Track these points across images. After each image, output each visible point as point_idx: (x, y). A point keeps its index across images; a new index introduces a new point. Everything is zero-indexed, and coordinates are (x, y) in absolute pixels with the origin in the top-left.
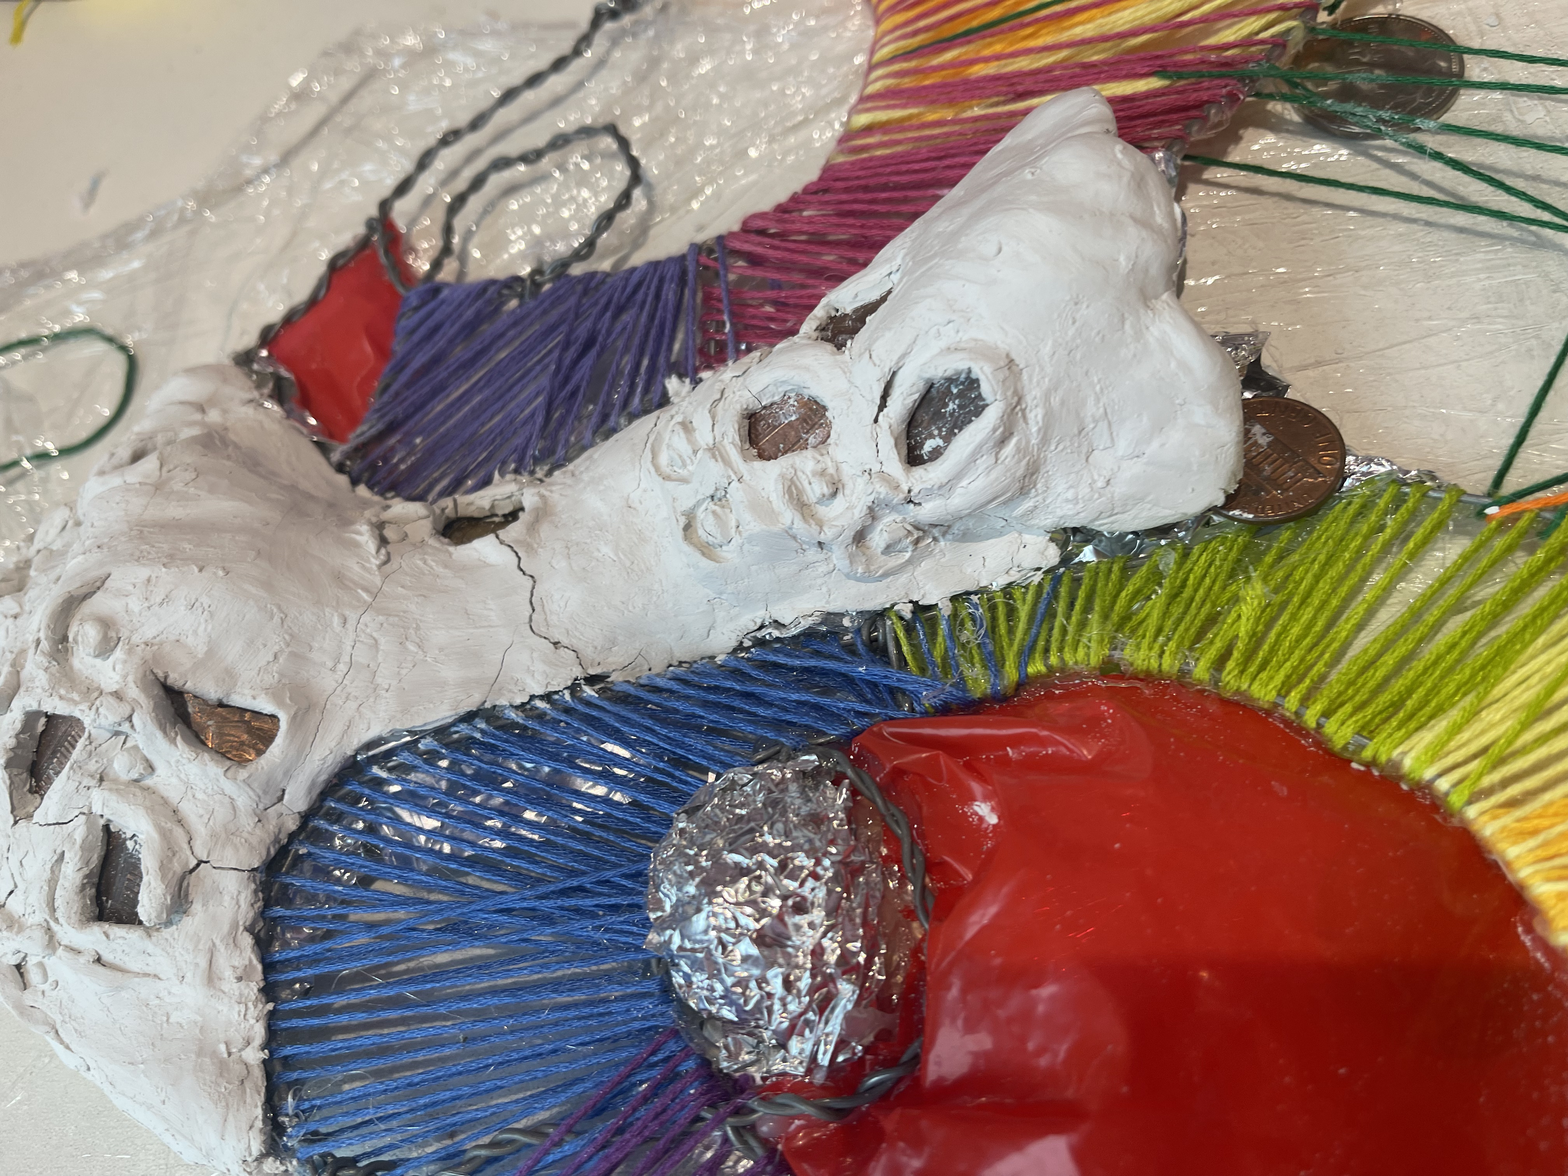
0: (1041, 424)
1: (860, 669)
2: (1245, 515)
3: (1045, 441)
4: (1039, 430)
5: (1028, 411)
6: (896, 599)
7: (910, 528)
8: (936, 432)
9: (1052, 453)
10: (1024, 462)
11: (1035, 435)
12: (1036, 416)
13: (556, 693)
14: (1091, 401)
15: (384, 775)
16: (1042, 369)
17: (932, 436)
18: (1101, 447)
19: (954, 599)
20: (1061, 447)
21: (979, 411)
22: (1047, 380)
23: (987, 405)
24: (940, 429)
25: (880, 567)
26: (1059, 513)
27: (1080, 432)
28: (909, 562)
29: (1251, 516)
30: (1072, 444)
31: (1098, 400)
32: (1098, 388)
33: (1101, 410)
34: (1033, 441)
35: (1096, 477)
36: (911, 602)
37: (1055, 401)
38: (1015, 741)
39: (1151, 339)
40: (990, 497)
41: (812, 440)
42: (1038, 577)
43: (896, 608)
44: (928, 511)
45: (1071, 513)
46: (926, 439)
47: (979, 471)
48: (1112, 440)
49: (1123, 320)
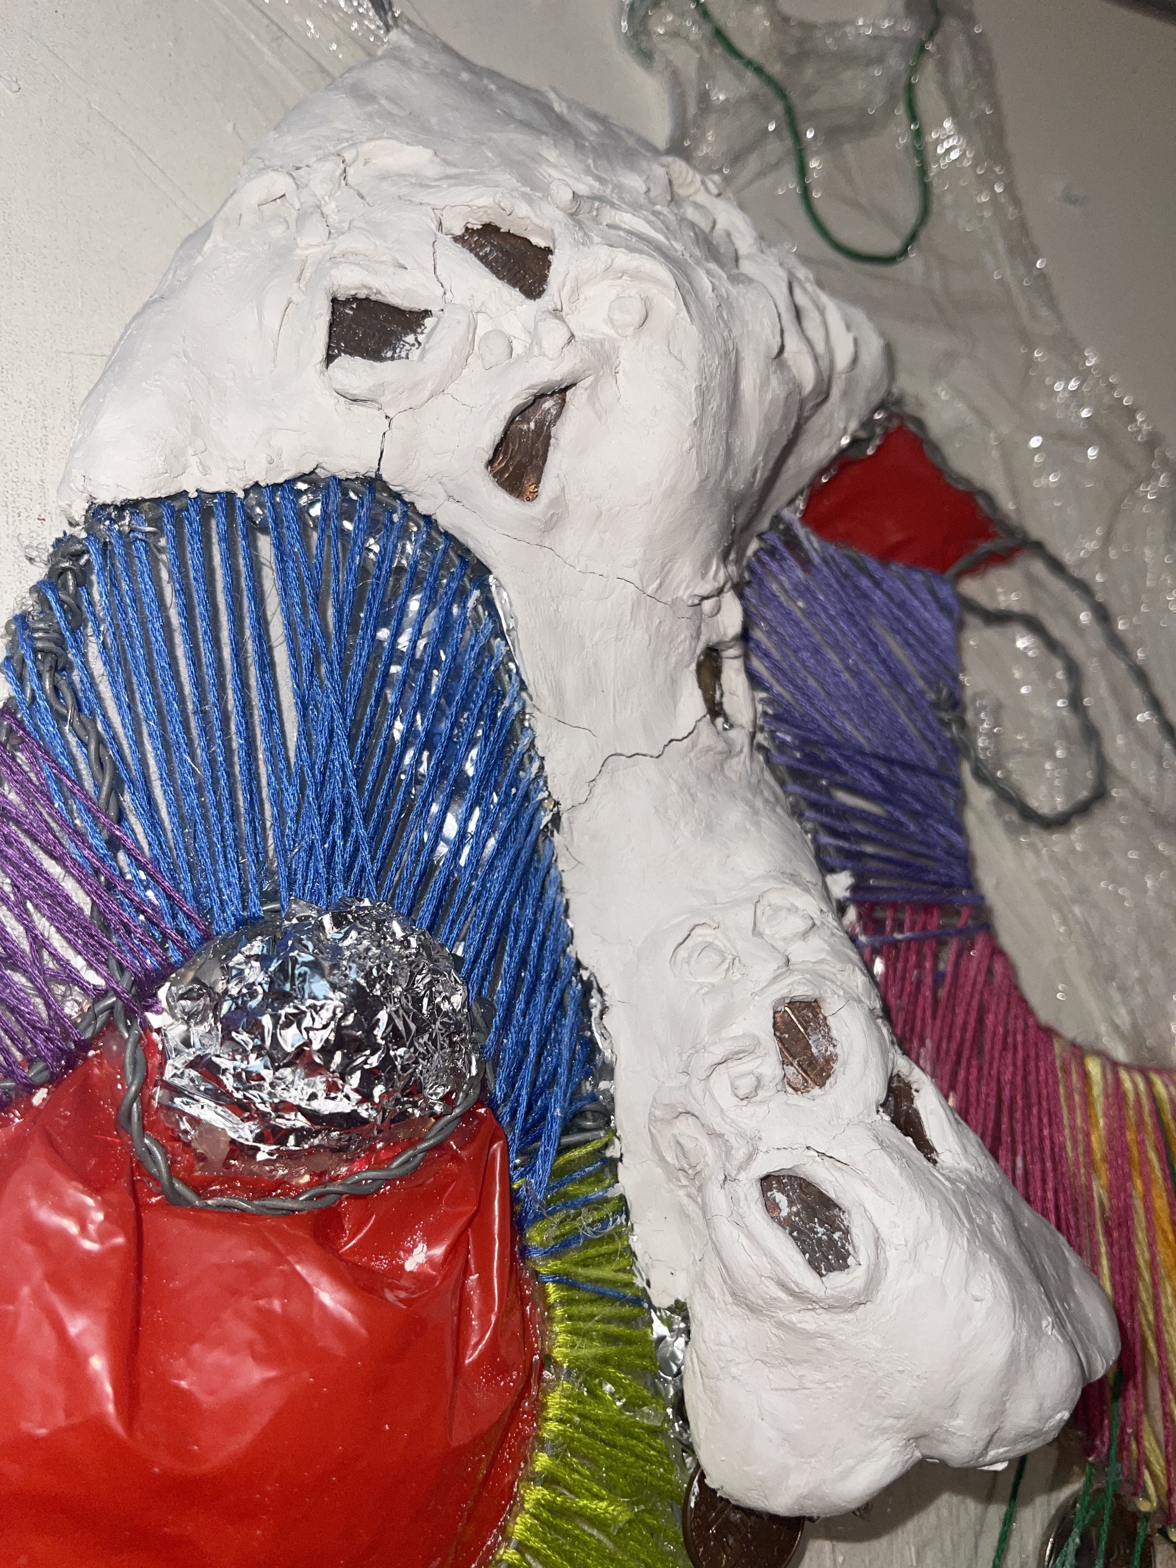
0: (799, 1325)
1: (558, 1110)
2: (693, 1500)
3: (780, 1325)
4: (792, 1323)
5: (813, 1313)
6: (624, 1141)
7: (698, 1168)
8: (794, 1209)
9: (767, 1327)
10: (760, 1302)
11: (787, 1317)
12: (807, 1322)
13: (546, 782)
14: (819, 1376)
15: (471, 604)
16: (856, 1334)
17: (791, 1203)
18: (771, 1376)
19: (622, 1198)
20: (774, 1338)
21: (814, 1265)
22: (843, 1338)
23: (821, 1275)
24: (797, 1214)
25: (659, 1131)
26: (706, 1324)
27: (787, 1359)
28: (662, 1159)
29: (692, 1505)
30: (775, 1350)
31: (820, 1383)
32: (830, 1385)
33: (808, 1385)
34: (781, 1314)
35: (741, 1367)
36: (622, 1155)
37: (820, 1343)
38: (485, 1283)
39: (877, 1442)
40: (727, 1263)
41: (791, 1070)
42: (640, 1282)
43: (616, 1140)
44: (717, 1197)
45: (706, 1334)
46: (788, 1196)
47: (754, 1257)
48: (777, 1390)
49: (898, 1418)
